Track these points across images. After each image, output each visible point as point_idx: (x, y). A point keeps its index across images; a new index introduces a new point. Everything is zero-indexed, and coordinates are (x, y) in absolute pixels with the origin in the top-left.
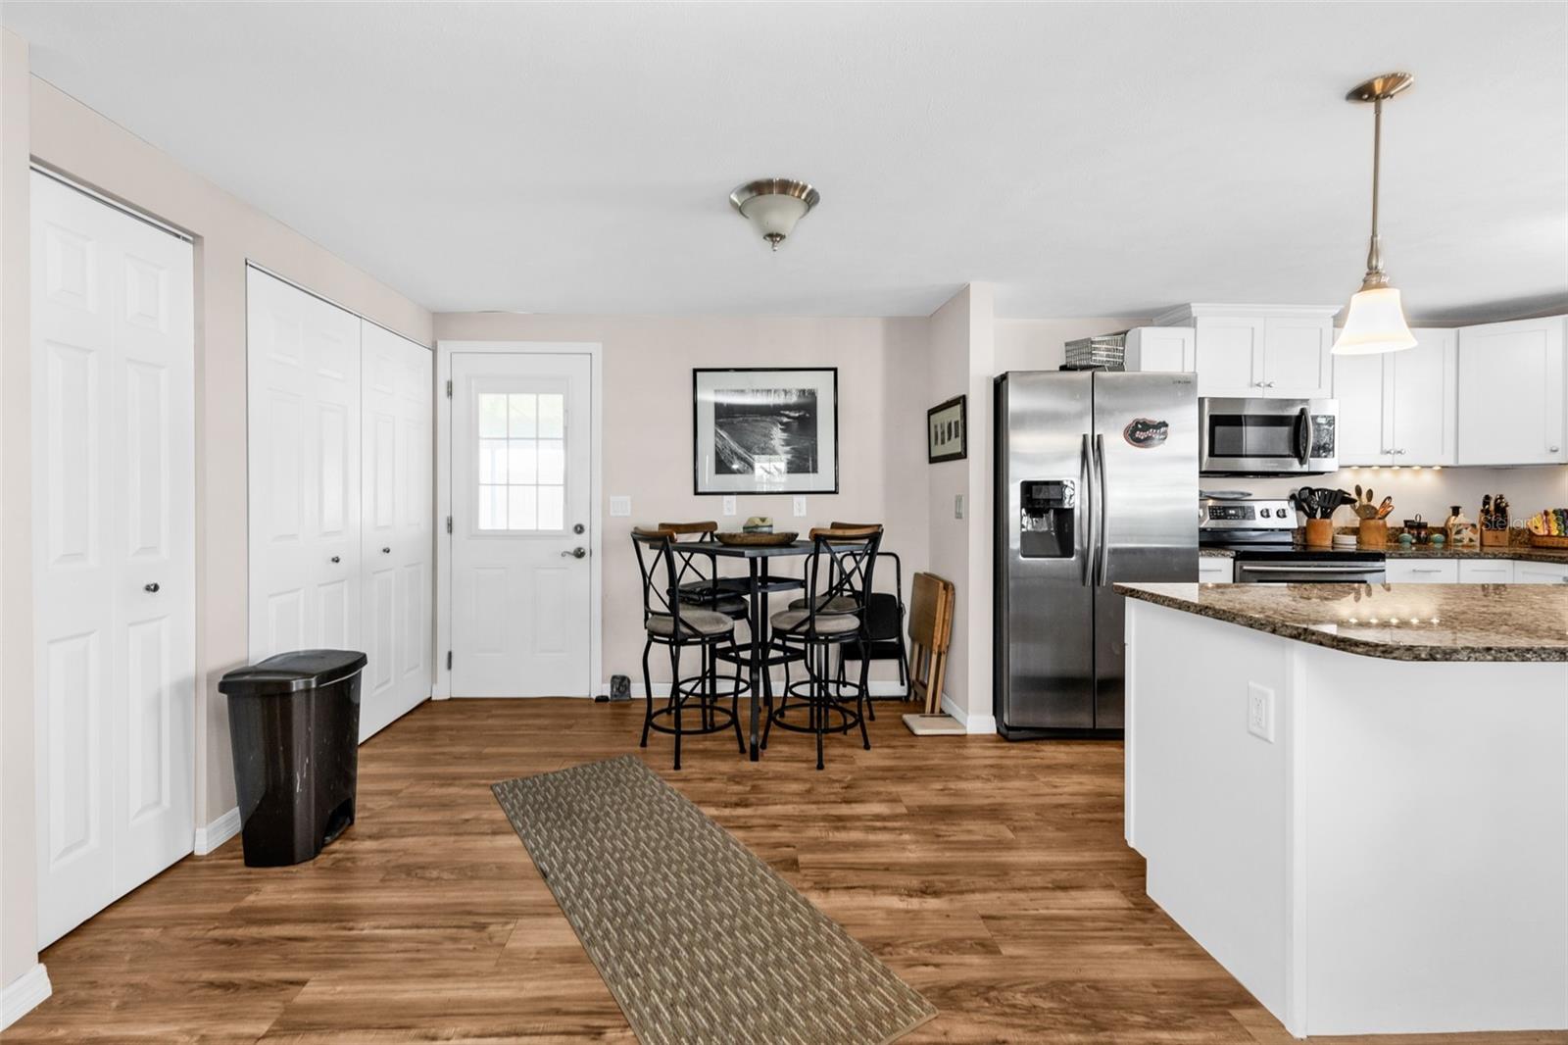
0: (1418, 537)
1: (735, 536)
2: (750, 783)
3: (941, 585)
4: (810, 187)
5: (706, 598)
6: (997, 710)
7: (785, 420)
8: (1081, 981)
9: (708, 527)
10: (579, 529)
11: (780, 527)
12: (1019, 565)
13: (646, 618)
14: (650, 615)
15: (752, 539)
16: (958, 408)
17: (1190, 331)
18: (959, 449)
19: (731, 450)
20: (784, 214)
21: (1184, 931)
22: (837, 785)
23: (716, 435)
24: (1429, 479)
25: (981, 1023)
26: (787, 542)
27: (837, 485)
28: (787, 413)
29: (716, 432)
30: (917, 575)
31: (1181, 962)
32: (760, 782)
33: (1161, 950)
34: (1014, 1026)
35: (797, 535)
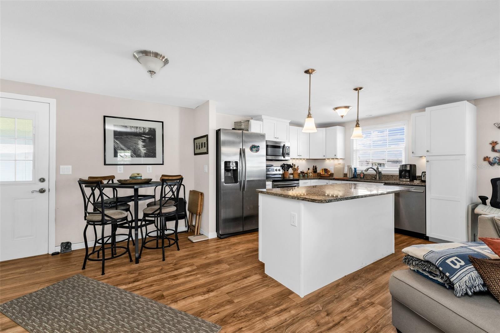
0: (303, 175)
1: (127, 180)
2: (138, 272)
3: (200, 193)
4: (166, 58)
5: (112, 205)
6: (217, 230)
7: (144, 138)
8: (256, 302)
9: (112, 178)
10: (42, 180)
11: (145, 177)
12: (224, 186)
13: (86, 216)
14: (87, 215)
15: (134, 181)
16: (205, 138)
17: (262, 122)
18: (206, 151)
20: (155, 64)
21: (275, 280)
22: (171, 265)
23: (114, 142)
24: (304, 162)
25: (234, 325)
26: (148, 182)
27: (163, 162)
28: (144, 136)
29: (114, 141)
30: (190, 191)
31: (277, 288)
32: (142, 271)
33: (271, 287)
34: (243, 322)
35: (152, 179)
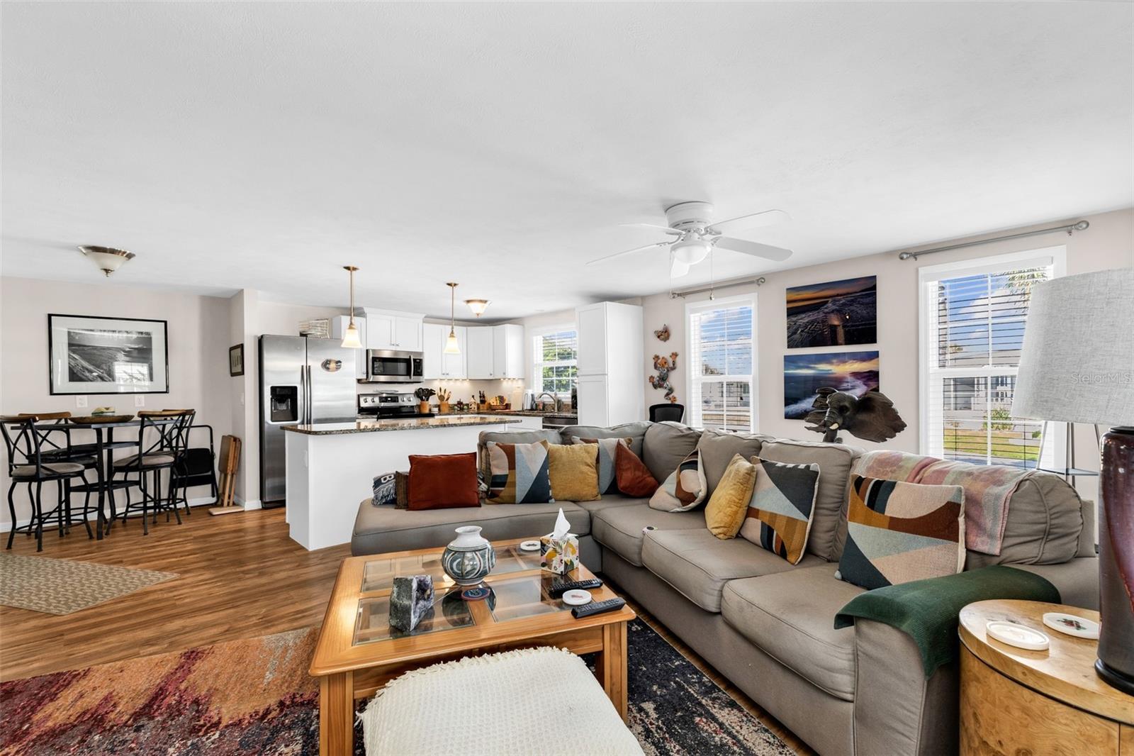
0: (459, 407)
1: (88, 418)
3: (232, 439)
5: (61, 457)
6: (262, 499)
7: (127, 349)
9: (64, 415)
11: (120, 412)
13: (11, 470)
14: (14, 468)
15: (98, 420)
16: (239, 350)
17: (363, 319)
18: (240, 370)
19: (83, 367)
23: (69, 358)
26: (125, 420)
27: (167, 388)
28: (129, 345)
29: (69, 355)
30: (222, 437)
35: (132, 416)
